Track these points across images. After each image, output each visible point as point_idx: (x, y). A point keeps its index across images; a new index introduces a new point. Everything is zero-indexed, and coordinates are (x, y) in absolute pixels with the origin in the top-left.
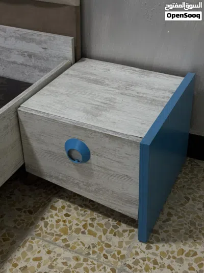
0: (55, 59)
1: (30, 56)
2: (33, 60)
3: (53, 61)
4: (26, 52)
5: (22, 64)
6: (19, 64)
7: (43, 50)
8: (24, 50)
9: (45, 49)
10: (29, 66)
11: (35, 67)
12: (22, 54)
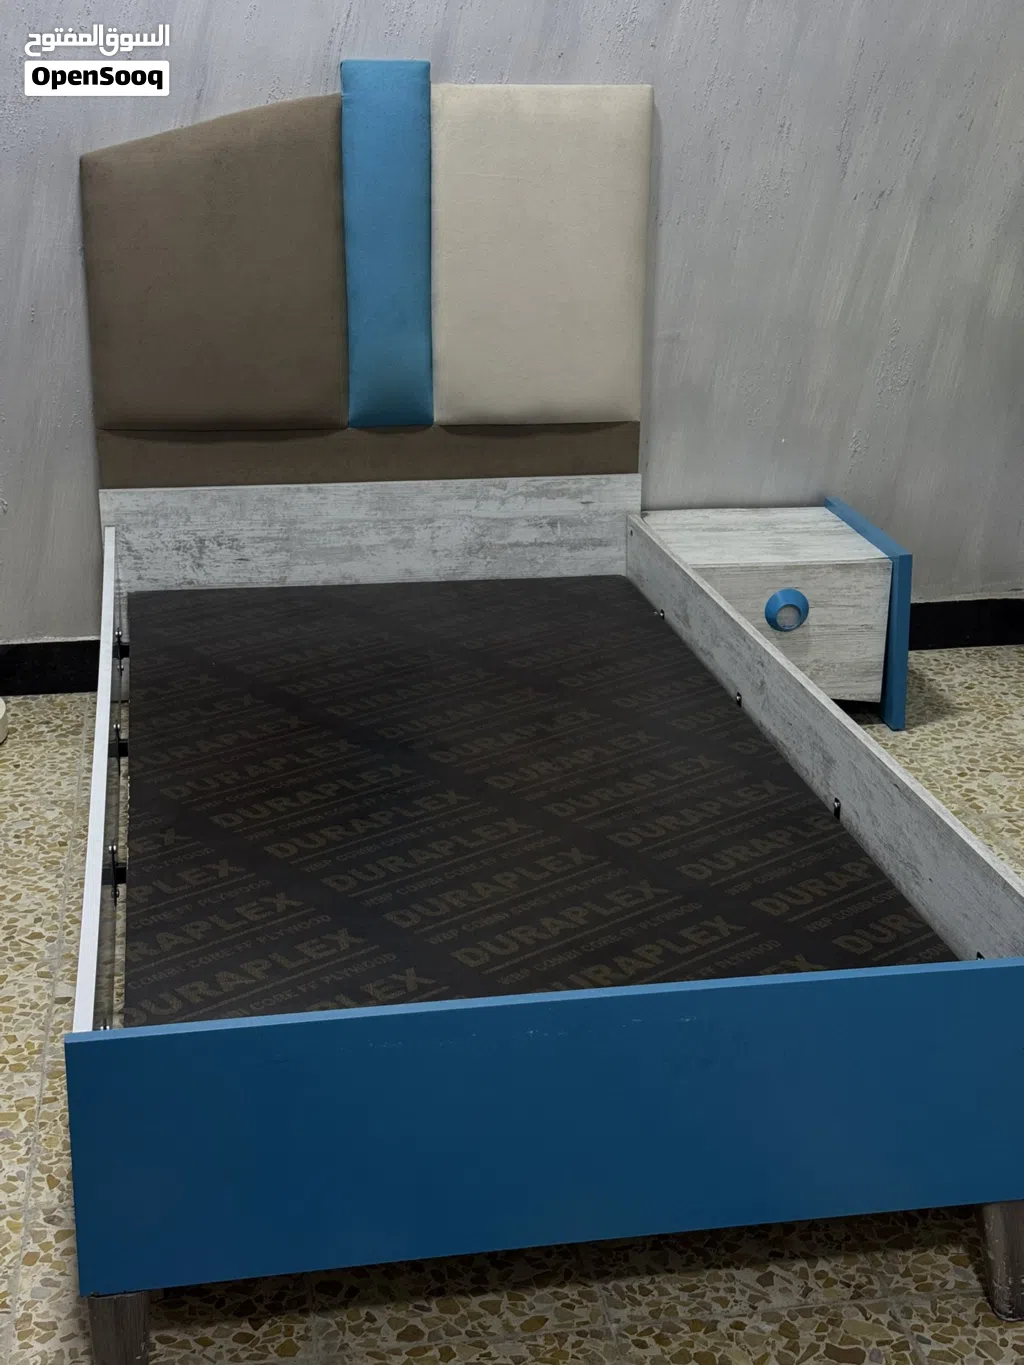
0: (607, 519)
1: (553, 524)
2: (559, 530)
3: (601, 523)
4: (544, 517)
5: (531, 544)
6: (526, 546)
7: (582, 507)
8: (541, 516)
9: (587, 503)
10: (548, 544)
11: (560, 544)
12: (535, 523)
